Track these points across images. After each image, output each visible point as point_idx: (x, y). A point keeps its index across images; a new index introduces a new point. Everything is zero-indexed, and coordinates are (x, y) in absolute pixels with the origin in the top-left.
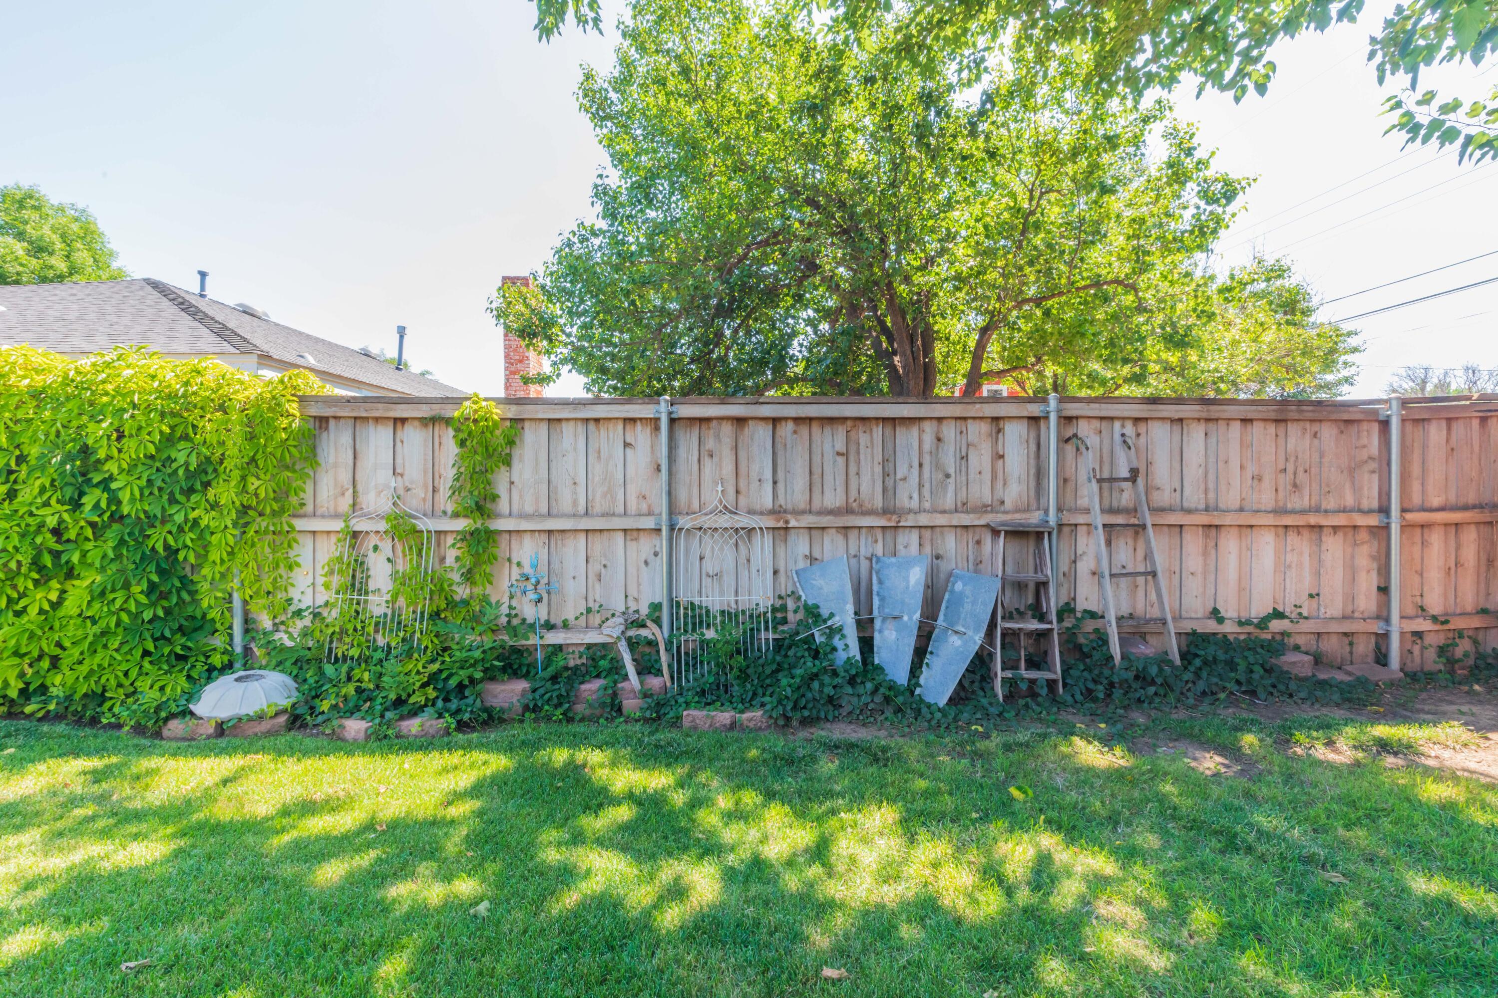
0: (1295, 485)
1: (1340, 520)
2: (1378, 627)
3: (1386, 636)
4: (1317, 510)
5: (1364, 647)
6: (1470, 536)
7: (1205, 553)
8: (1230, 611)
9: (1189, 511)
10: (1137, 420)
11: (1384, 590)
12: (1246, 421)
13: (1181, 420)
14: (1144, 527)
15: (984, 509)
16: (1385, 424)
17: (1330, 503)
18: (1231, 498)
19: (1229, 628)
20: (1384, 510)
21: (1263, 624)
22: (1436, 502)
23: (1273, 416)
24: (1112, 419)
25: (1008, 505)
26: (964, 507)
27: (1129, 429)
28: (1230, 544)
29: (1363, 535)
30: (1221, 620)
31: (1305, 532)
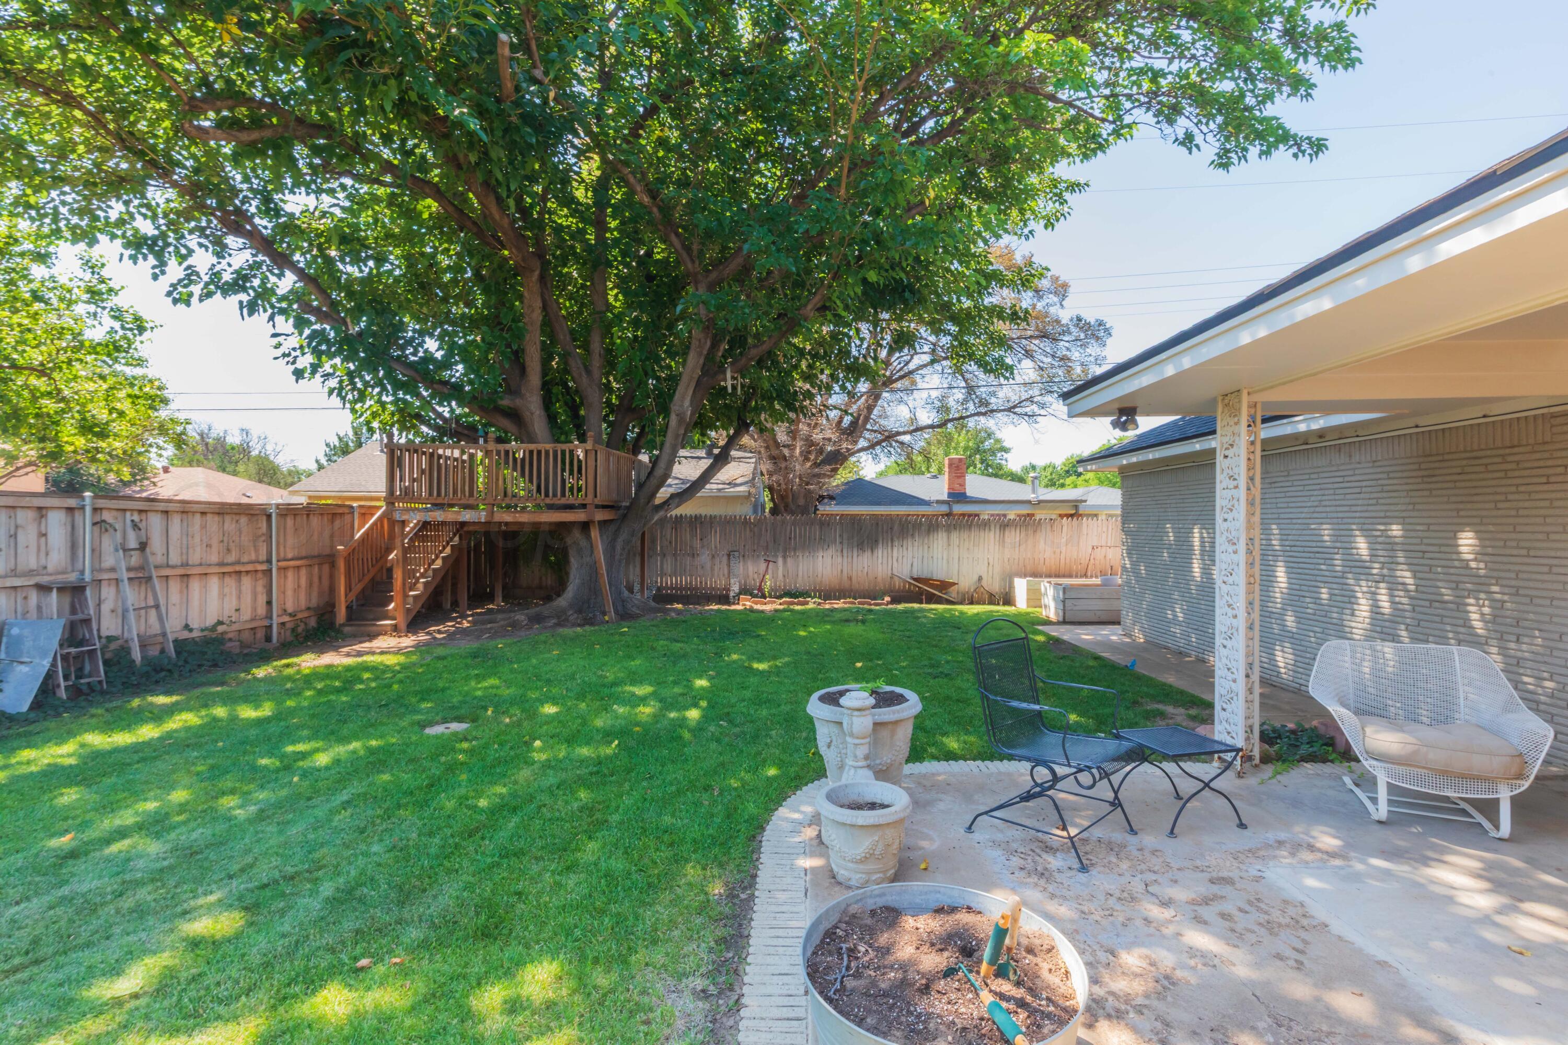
0: (228, 550)
1: (250, 567)
2: (266, 623)
3: (270, 627)
4: (238, 562)
5: (260, 634)
6: (303, 571)
7: (181, 593)
8: (195, 625)
9: (173, 567)
10: (140, 511)
11: (269, 603)
12: (203, 513)
13: (167, 513)
14: (149, 578)
15: (30, 573)
16: (269, 516)
17: (245, 559)
18: (195, 558)
19: (195, 634)
20: (269, 561)
21: (213, 628)
22: (290, 555)
24: (125, 510)
25: (51, 568)
26: (14, 573)
27: (136, 517)
28: (195, 585)
29: (260, 575)
30: (191, 630)
31: (233, 576)
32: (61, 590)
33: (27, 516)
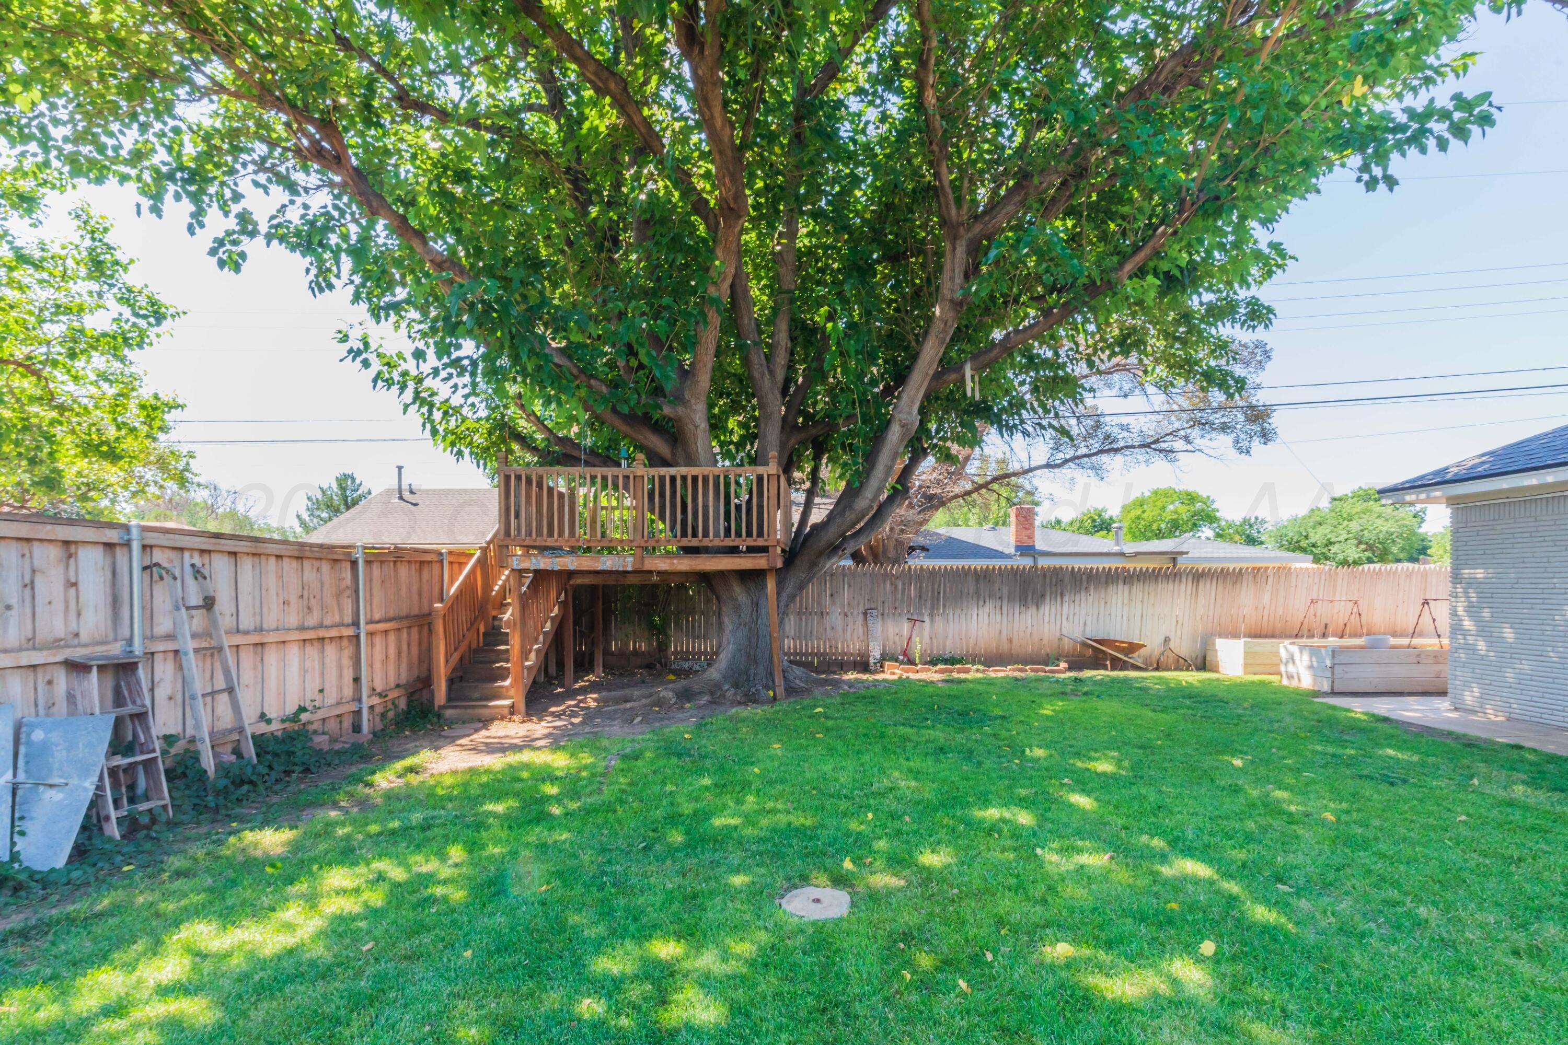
0: (309, 608)
1: (334, 633)
2: (354, 707)
3: (358, 713)
4: (321, 626)
5: (347, 723)
6: (392, 637)
7: (255, 668)
8: (272, 714)
9: (246, 633)
10: (202, 552)
11: (357, 680)
12: (279, 557)
13: (235, 554)
14: (220, 649)
15: (56, 644)
16: (354, 563)
17: (328, 622)
18: (270, 621)
19: (275, 727)
20: (356, 624)
21: (295, 718)
22: (377, 616)
23: (296, 554)
24: (182, 549)
25: (84, 637)
26: (32, 643)
27: (197, 560)
28: (272, 657)
29: (345, 643)
30: (269, 722)
31: (316, 643)
32: (101, 668)
33: (47, 556)
